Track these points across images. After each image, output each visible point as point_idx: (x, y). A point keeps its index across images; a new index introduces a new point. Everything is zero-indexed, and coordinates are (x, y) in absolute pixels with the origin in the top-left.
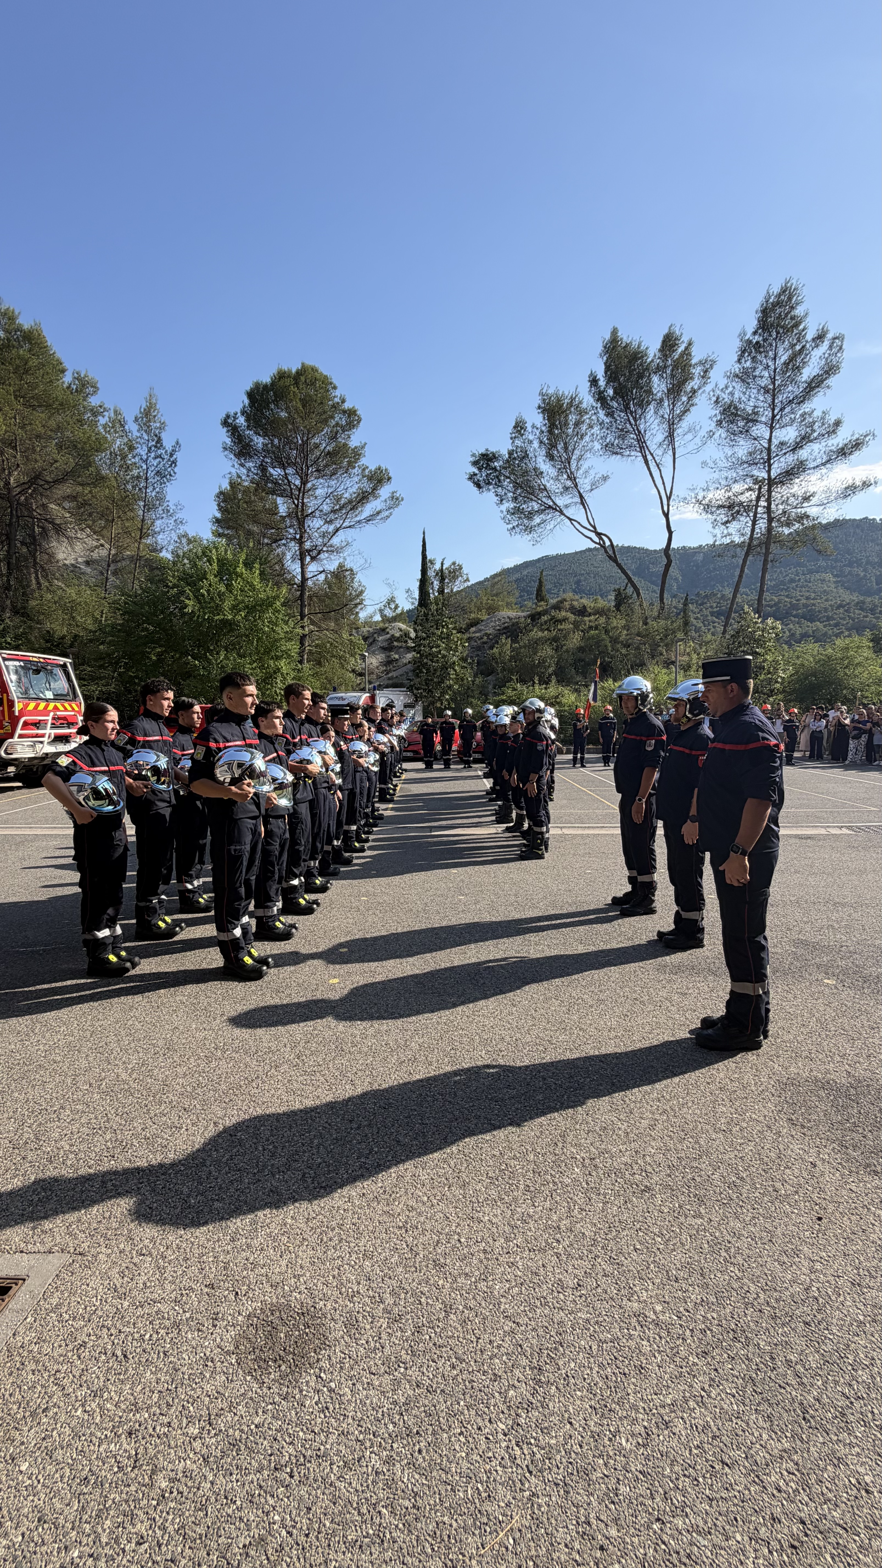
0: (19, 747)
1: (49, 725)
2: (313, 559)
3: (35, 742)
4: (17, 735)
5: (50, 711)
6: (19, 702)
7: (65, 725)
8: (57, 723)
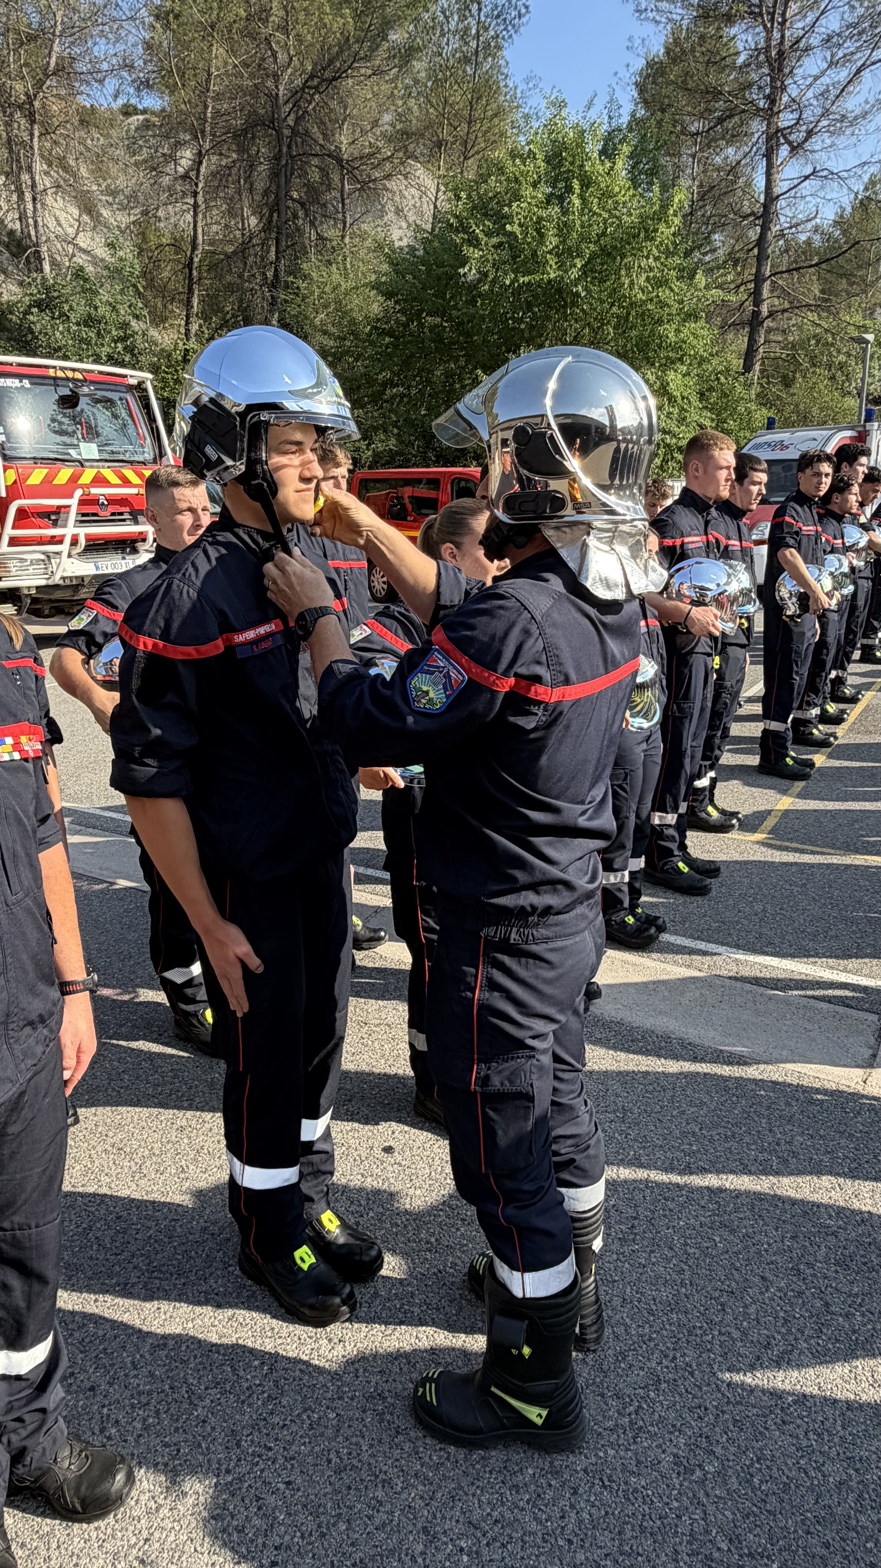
0: (14, 563)
1: (73, 517)
2: (795, 149)
3: (45, 555)
4: (5, 539)
5: (82, 486)
6: (7, 468)
7: (127, 516)
8: (102, 513)
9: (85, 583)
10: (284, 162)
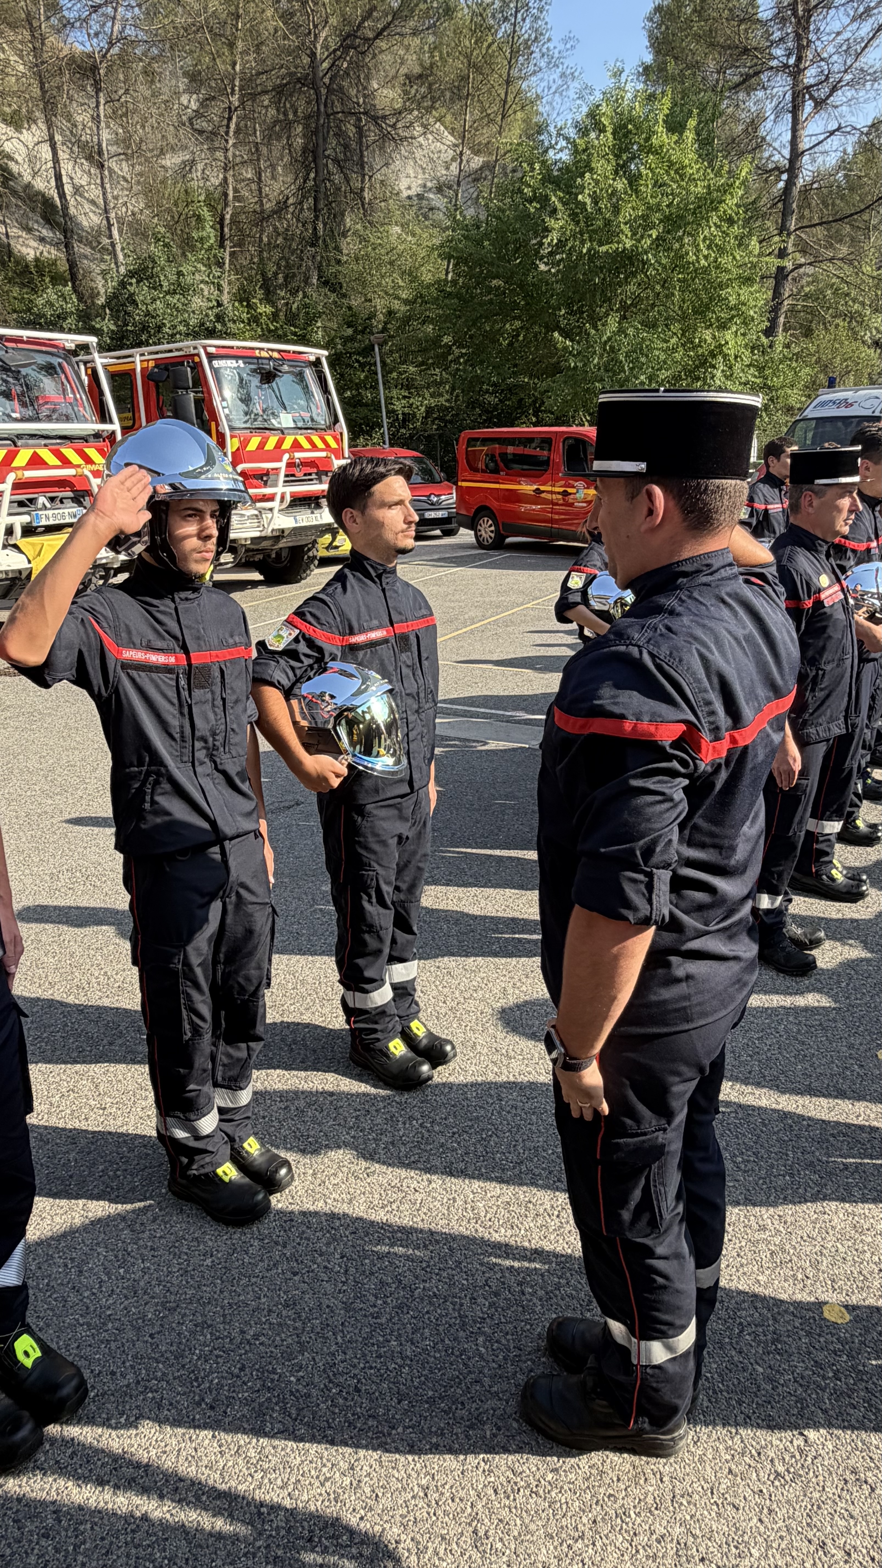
1: (282, 478)
3: (260, 511)
5: (286, 451)
6: (232, 437)
7: (314, 476)
8: (297, 474)
9: (286, 534)
10: (322, 121)
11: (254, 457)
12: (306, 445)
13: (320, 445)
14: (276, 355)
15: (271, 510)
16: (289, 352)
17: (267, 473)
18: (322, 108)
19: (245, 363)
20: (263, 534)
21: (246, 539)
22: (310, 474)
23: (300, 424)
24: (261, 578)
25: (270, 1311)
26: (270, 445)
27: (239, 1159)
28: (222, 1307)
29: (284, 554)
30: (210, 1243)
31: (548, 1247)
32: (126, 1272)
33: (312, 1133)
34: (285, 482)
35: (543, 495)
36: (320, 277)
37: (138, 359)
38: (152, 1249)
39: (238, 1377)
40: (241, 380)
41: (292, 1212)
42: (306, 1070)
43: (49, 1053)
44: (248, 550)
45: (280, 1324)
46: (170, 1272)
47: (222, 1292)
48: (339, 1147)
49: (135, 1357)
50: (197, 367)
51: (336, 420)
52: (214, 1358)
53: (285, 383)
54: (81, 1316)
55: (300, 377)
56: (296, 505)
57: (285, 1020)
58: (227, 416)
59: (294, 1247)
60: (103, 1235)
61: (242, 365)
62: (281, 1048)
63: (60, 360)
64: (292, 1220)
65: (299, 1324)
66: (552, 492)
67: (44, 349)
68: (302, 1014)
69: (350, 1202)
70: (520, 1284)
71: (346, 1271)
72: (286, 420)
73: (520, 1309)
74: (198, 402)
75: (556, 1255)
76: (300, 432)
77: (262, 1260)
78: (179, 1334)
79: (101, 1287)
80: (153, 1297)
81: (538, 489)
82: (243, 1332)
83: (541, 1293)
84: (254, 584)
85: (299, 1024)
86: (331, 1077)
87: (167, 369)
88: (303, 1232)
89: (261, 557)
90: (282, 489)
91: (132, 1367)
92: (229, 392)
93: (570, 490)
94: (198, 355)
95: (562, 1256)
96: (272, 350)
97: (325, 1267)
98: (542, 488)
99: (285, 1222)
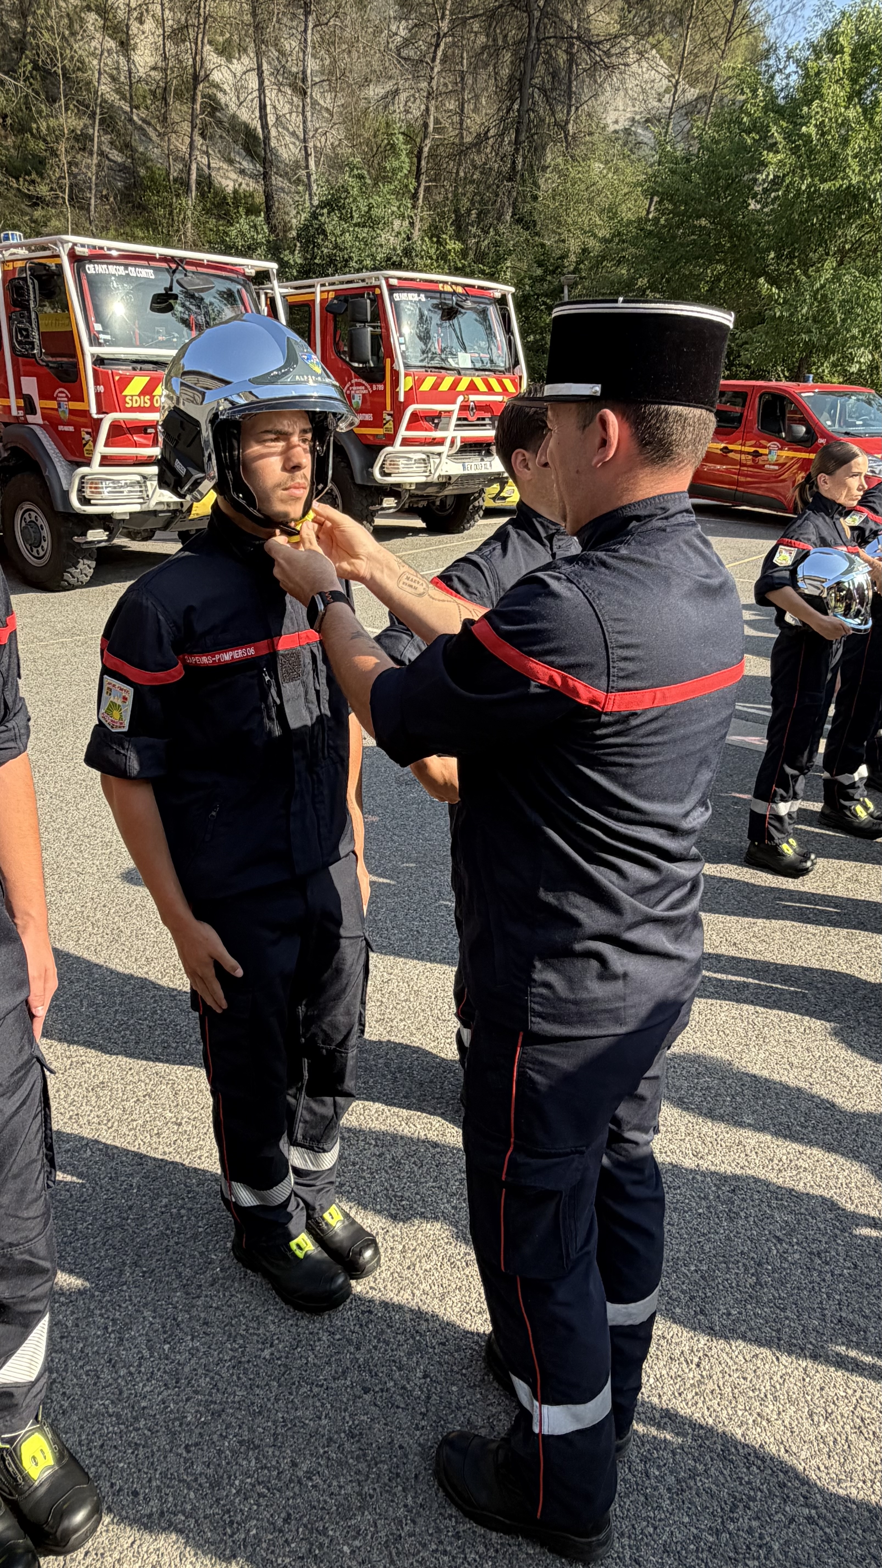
0: (402, 461)
1: (454, 421)
3: (428, 455)
4: (399, 440)
5: (460, 393)
6: (406, 375)
7: (487, 421)
8: (470, 418)
9: (452, 481)
10: (532, 47)
11: (426, 398)
12: (482, 387)
13: (497, 388)
14: (460, 290)
15: (439, 454)
16: (473, 286)
17: (439, 415)
18: (534, 33)
19: (427, 297)
20: (429, 480)
21: (411, 484)
22: (483, 419)
23: (479, 365)
24: (424, 525)
25: (330, 1439)
26: (445, 386)
27: (316, 1230)
28: (275, 1422)
29: (449, 502)
30: (272, 1327)
31: (684, 1410)
32: (172, 1349)
33: (407, 1194)
34: (457, 425)
35: (731, 455)
36: (514, 214)
37: (318, 289)
38: (206, 1323)
39: (281, 1531)
40: (421, 315)
41: (371, 1301)
42: (409, 1107)
43: (132, 1044)
44: (411, 496)
45: (340, 1463)
46: (221, 1360)
47: (277, 1400)
48: (436, 1219)
49: (164, 1475)
50: (378, 300)
51: (517, 363)
52: (255, 1496)
53: (467, 320)
54: (113, 1402)
55: (484, 313)
56: (465, 451)
57: (392, 1039)
58: (403, 353)
59: (369, 1351)
60: (152, 1294)
61: (424, 299)
62: (384, 1076)
63: (239, 287)
64: (370, 1312)
65: (363, 1466)
66: (741, 452)
67: (224, 274)
68: (412, 1034)
69: (442, 1299)
70: (645, 1460)
71: (429, 1398)
72: (464, 360)
73: (642, 1499)
74: (374, 337)
75: (694, 1425)
76: (477, 373)
77: (328, 1363)
78: (220, 1452)
79: (140, 1365)
80: (196, 1392)
81: (726, 448)
82: (294, 1464)
83: (671, 1480)
84: (416, 531)
85: (407, 1047)
86: (437, 1122)
87: (346, 301)
88: (383, 1332)
89: (425, 503)
90: (453, 433)
91: (159, 1489)
92: (408, 329)
93: (761, 451)
94: (379, 287)
95: (701, 1427)
96: (457, 284)
97: (404, 1388)
98: (731, 447)
99: (363, 1313)
